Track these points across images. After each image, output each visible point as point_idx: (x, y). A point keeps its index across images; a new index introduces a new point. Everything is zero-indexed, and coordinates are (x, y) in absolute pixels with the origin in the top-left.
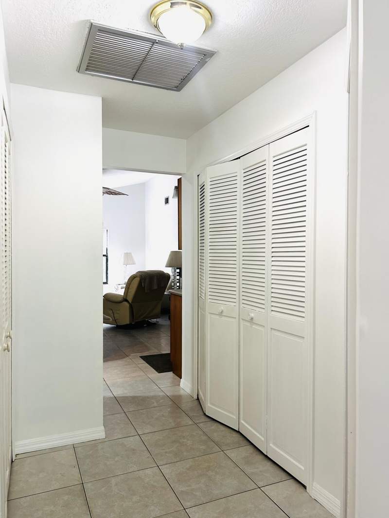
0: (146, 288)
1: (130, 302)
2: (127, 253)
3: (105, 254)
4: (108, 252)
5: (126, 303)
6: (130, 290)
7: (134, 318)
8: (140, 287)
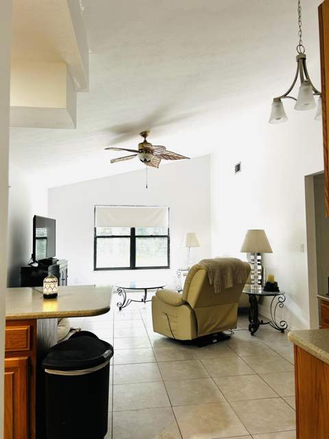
0: (215, 286)
1: (192, 306)
2: (190, 234)
3: (167, 234)
4: (170, 232)
5: (185, 307)
6: (191, 288)
7: (199, 332)
8: (206, 284)
